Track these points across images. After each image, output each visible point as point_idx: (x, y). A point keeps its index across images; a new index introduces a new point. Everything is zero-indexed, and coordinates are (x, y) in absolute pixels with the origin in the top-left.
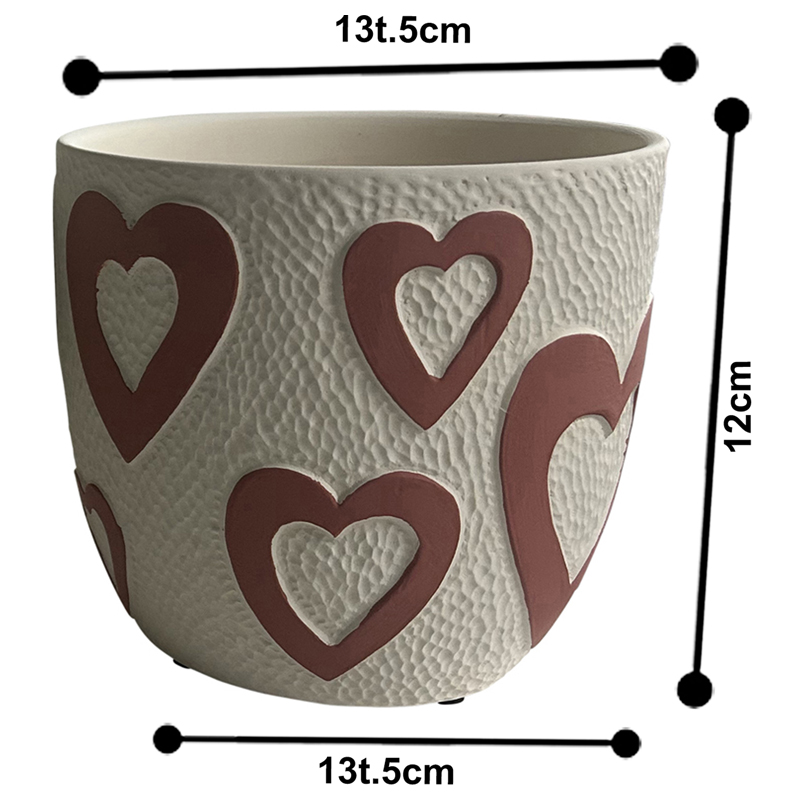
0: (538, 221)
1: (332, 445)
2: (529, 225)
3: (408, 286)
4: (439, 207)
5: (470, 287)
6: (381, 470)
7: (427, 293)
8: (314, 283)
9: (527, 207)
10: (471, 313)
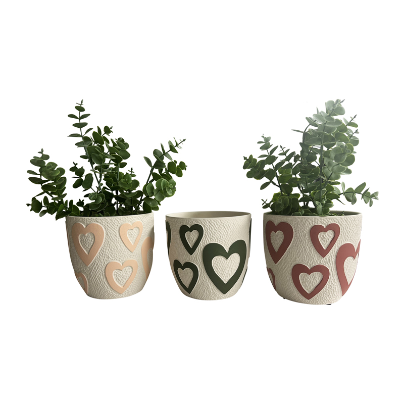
0: (341, 225)
1: (309, 260)
2: (339, 225)
3: (320, 235)
4: (325, 222)
5: (330, 235)
6: (317, 264)
7: (323, 236)
8: (305, 234)
9: (339, 223)
10: (330, 239)
